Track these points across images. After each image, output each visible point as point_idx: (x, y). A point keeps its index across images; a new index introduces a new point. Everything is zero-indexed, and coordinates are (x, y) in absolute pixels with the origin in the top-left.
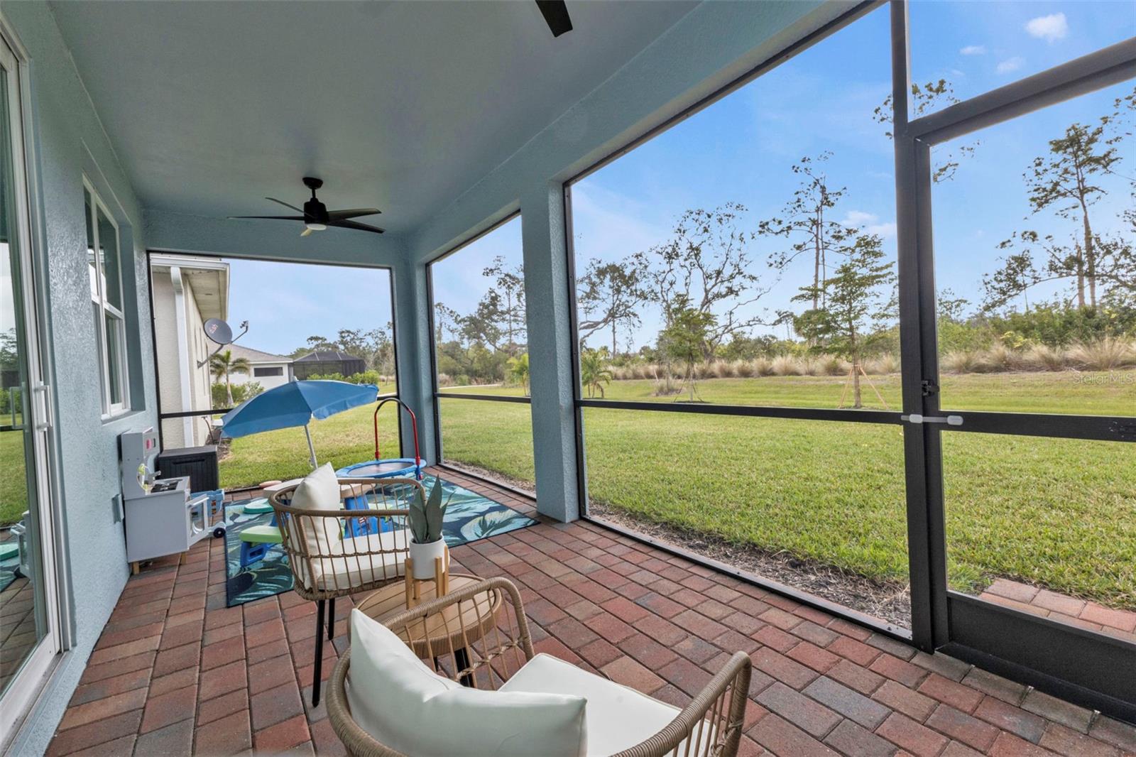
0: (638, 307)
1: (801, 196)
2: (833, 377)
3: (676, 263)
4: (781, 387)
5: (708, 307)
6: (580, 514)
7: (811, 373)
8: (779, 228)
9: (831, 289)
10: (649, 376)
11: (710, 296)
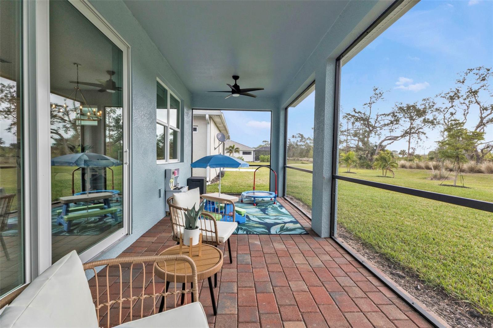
0: (426, 129)
3: (456, 102)
5: (483, 128)
6: (330, 235)
10: (428, 168)
11: (485, 121)
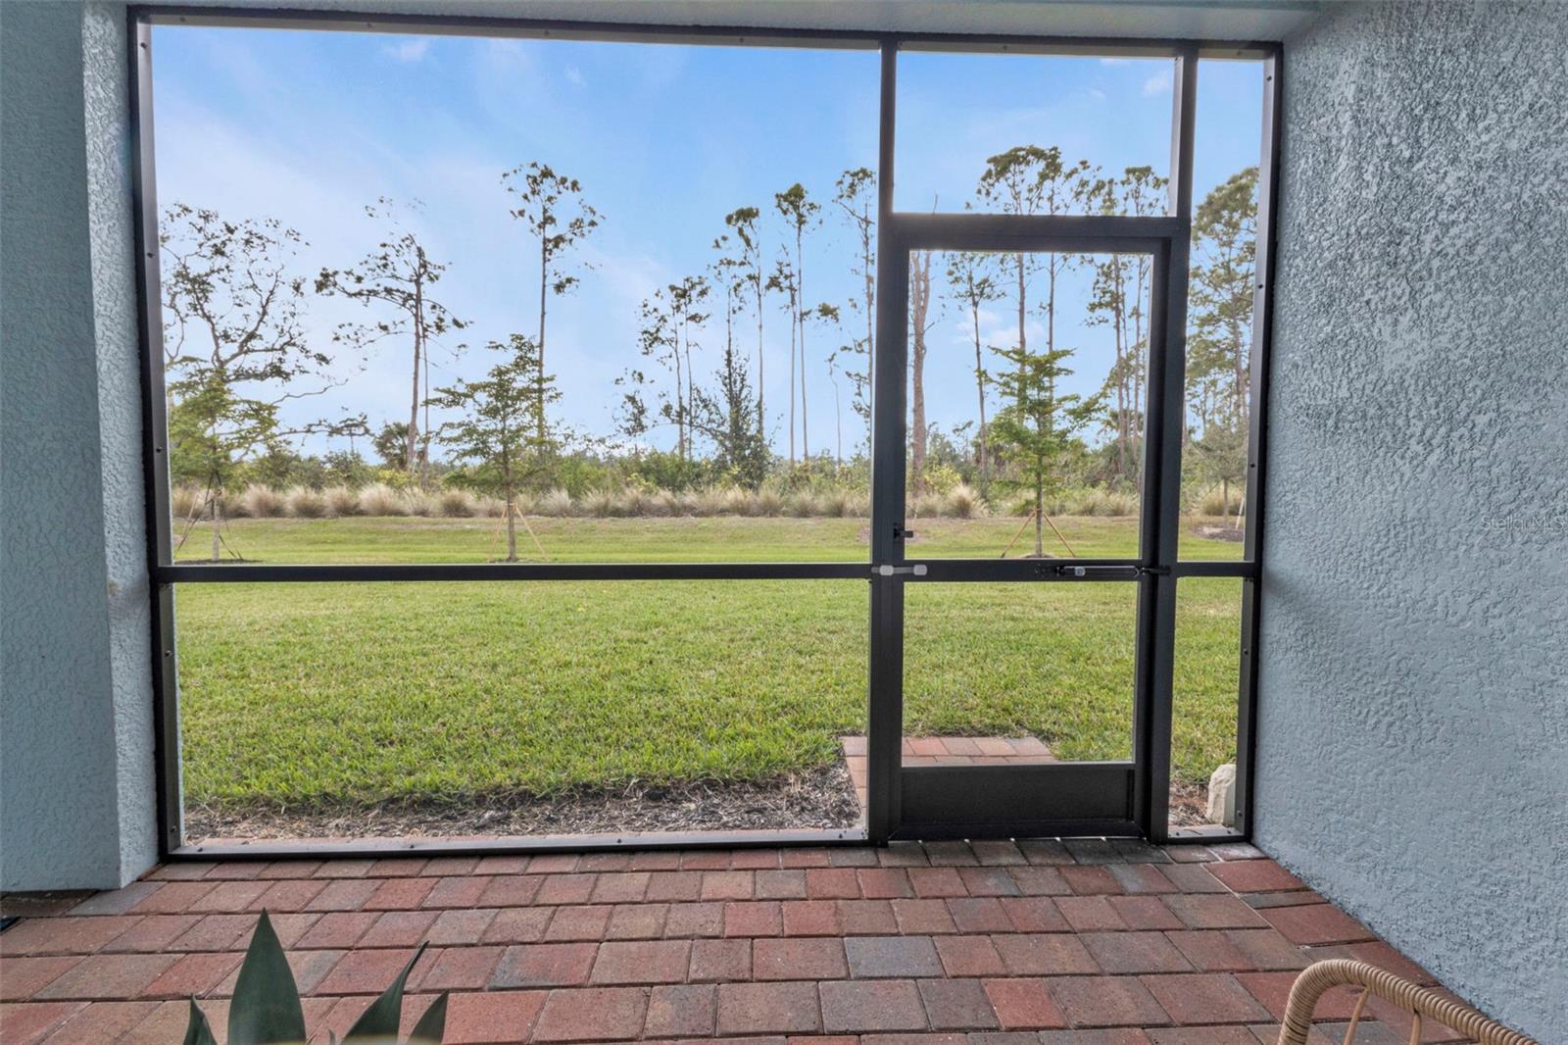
1: (391, 252)
2: (456, 520)
4: (379, 533)
6: (162, 851)
7: (423, 513)
8: (354, 288)
9: (482, 397)
